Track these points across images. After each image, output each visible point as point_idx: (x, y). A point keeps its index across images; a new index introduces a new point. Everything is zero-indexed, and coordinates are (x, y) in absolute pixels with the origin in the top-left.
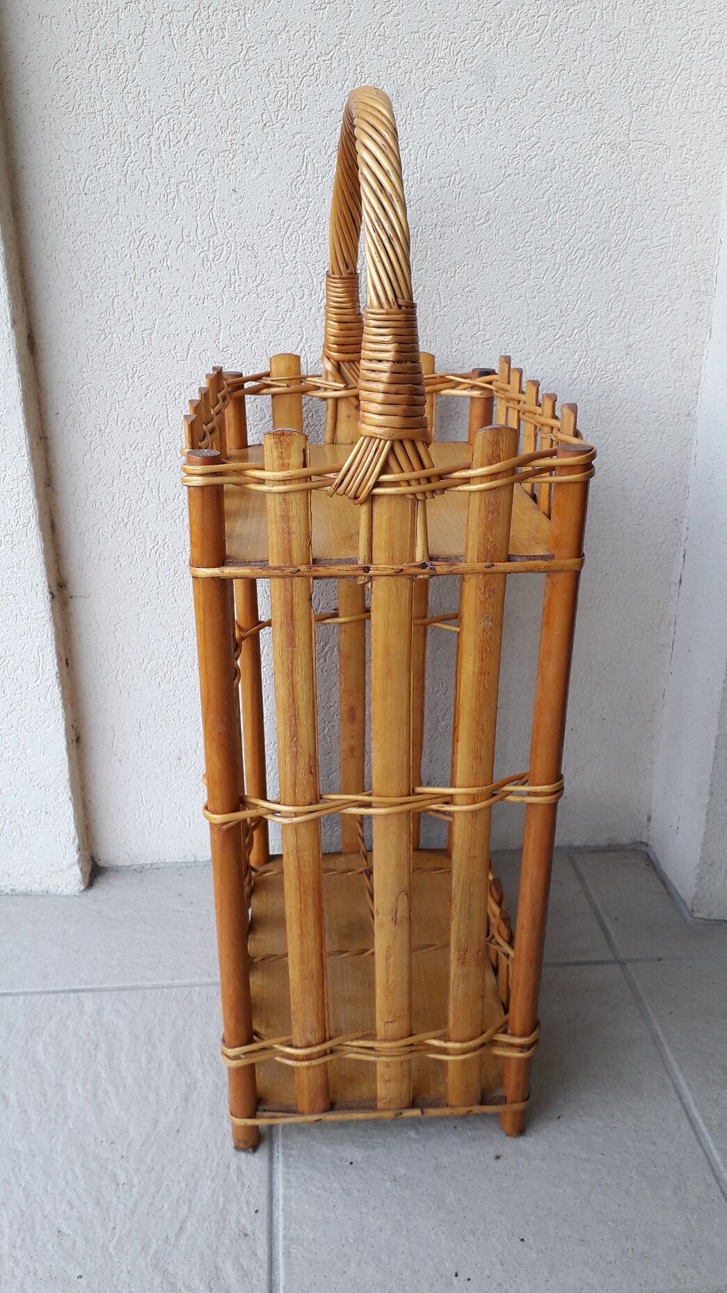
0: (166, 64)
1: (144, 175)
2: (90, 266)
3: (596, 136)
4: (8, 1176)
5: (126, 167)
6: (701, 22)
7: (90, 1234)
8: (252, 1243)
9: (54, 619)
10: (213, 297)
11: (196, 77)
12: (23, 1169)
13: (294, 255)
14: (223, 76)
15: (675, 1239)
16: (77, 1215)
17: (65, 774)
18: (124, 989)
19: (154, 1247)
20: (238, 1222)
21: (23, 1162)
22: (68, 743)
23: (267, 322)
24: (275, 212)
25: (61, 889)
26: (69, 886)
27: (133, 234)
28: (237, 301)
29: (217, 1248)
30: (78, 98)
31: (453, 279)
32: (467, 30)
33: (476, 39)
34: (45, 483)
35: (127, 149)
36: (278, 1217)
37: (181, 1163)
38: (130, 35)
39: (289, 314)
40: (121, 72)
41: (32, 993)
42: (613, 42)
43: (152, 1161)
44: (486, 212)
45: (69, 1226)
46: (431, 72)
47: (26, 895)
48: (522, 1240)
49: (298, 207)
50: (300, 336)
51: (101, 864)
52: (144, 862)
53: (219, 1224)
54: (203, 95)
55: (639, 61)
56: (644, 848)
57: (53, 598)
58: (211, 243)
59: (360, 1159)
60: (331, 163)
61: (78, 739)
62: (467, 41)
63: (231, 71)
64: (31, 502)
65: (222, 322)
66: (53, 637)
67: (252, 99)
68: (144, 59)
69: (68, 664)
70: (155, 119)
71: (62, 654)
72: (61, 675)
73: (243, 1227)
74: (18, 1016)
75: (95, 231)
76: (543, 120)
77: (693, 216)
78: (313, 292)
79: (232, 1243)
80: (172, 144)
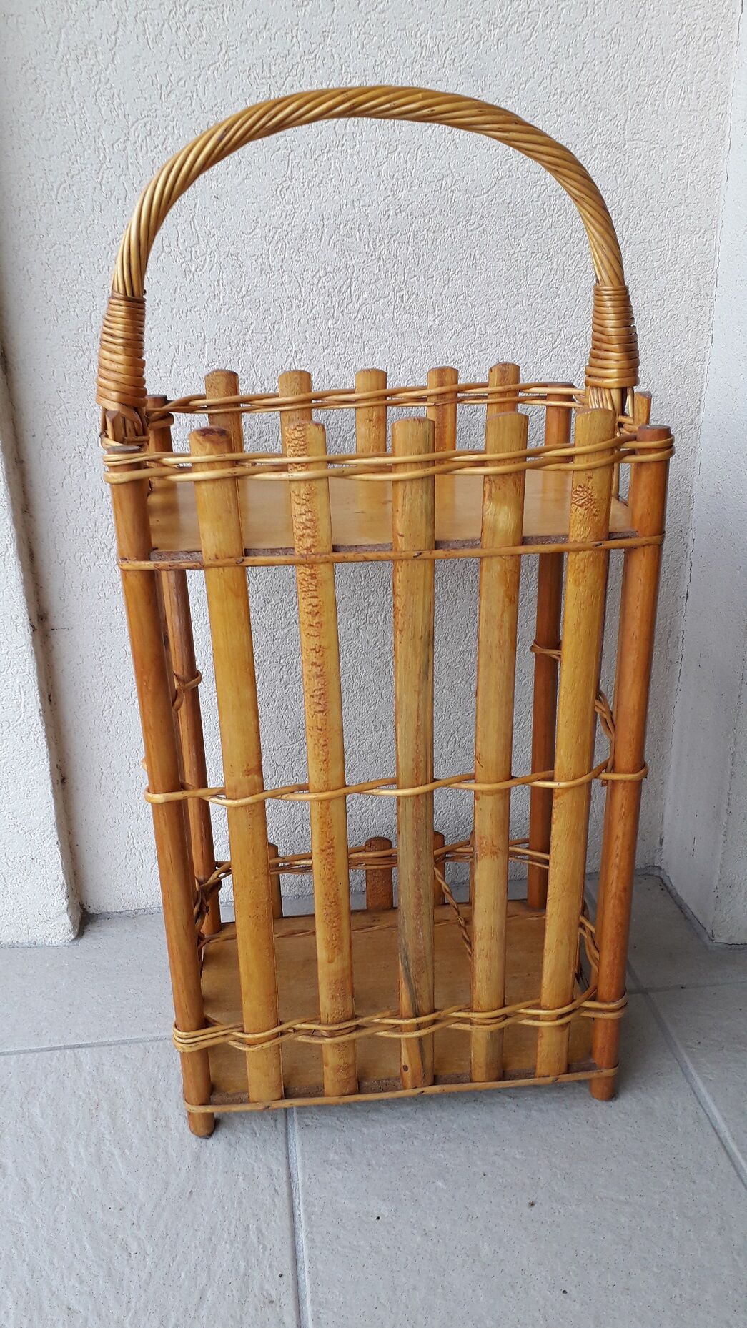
0: (141, 65)
1: (121, 182)
2: (65, 279)
3: (590, 136)
4: (11, 1251)
5: (101, 174)
6: (696, 17)
7: (103, 1311)
8: (278, 1309)
9: (36, 653)
10: (196, 309)
11: (173, 78)
12: (26, 1242)
13: (280, 264)
14: (202, 76)
15: (724, 1282)
16: (88, 1289)
17: (52, 818)
18: (124, 1043)
19: (173, 1320)
20: (262, 1288)
21: (25, 1235)
22: (53, 786)
23: (254, 335)
24: (259, 220)
25: (50, 939)
26: (58, 937)
27: (109, 245)
28: (222, 313)
29: (241, 1317)
30: (48, 102)
31: (447, 286)
32: (455, 27)
33: (465, 37)
34: (22, 510)
35: (102, 155)
36: (304, 1280)
37: (196, 1227)
38: (102, 34)
39: (276, 326)
40: (94, 73)
41: (24, 1052)
42: (607, 38)
43: (166, 1227)
44: (479, 216)
45: (80, 1302)
46: (419, 71)
47: (13, 947)
48: (564, 1292)
49: (284, 214)
50: (289, 350)
51: (91, 911)
52: (136, 907)
53: (241, 1291)
54: (182, 97)
55: (633, 58)
56: (657, 873)
57: (33, 631)
58: (193, 253)
59: (387, 1214)
60: (317, 167)
61: (63, 780)
62: (456, 39)
63: (210, 72)
64: (9, 529)
65: (207, 336)
66: (35, 672)
67: (232, 101)
68: (118, 60)
69: (50, 701)
70: (130, 123)
71: (45, 690)
72: (44, 712)
73: (268, 1293)
74: (11, 1077)
75: (70, 242)
76: (535, 120)
77: (692, 218)
78: (302, 303)
79: (256, 1310)
80: (149, 150)
